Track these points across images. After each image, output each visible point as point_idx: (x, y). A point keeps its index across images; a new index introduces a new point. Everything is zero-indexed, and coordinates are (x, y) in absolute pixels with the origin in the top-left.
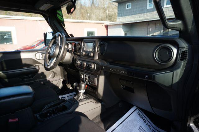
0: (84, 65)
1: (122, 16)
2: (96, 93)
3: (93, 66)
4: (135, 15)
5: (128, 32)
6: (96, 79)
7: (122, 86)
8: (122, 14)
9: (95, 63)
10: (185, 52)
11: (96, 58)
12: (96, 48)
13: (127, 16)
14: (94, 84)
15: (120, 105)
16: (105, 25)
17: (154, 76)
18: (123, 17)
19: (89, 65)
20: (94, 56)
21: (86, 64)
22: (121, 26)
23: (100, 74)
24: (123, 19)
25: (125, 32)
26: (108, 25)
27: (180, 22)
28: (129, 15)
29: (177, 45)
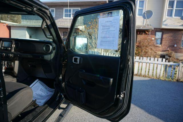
0: (3, 55)
1: (26, 19)
2: (13, 72)
3: (11, 55)
4: (39, 21)
5: (33, 34)
6: (13, 63)
7: (29, 66)
8: (27, 17)
9: (12, 53)
10: (55, 47)
11: (13, 51)
12: (13, 45)
13: (32, 20)
14: (11, 67)
15: (28, 79)
16: (7, 25)
17: (44, 57)
18: (28, 20)
19: (7, 55)
20: (11, 50)
21: (5, 55)
22: (26, 28)
23: (16, 60)
24: (27, 22)
25: (29, 34)
26: (11, 25)
27: (51, 37)
28: (34, 19)
29: (51, 45)
